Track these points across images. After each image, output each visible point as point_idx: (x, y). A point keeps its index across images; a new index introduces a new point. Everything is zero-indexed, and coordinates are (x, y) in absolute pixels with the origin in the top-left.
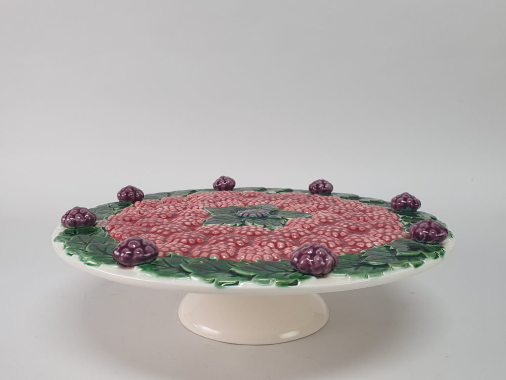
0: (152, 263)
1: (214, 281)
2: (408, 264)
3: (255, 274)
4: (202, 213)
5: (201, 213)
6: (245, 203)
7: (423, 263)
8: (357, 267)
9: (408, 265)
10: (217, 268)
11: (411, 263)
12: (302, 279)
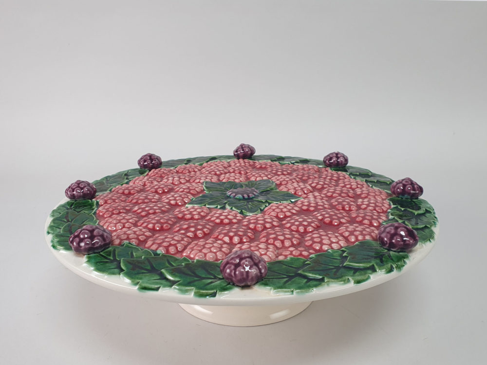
0: (101, 253)
1: (138, 283)
2: (348, 279)
3: (179, 279)
4: (196, 189)
5: (194, 189)
6: (249, 177)
7: (369, 278)
8: (290, 278)
9: (349, 281)
10: (152, 266)
11: (353, 279)
12: (224, 289)
